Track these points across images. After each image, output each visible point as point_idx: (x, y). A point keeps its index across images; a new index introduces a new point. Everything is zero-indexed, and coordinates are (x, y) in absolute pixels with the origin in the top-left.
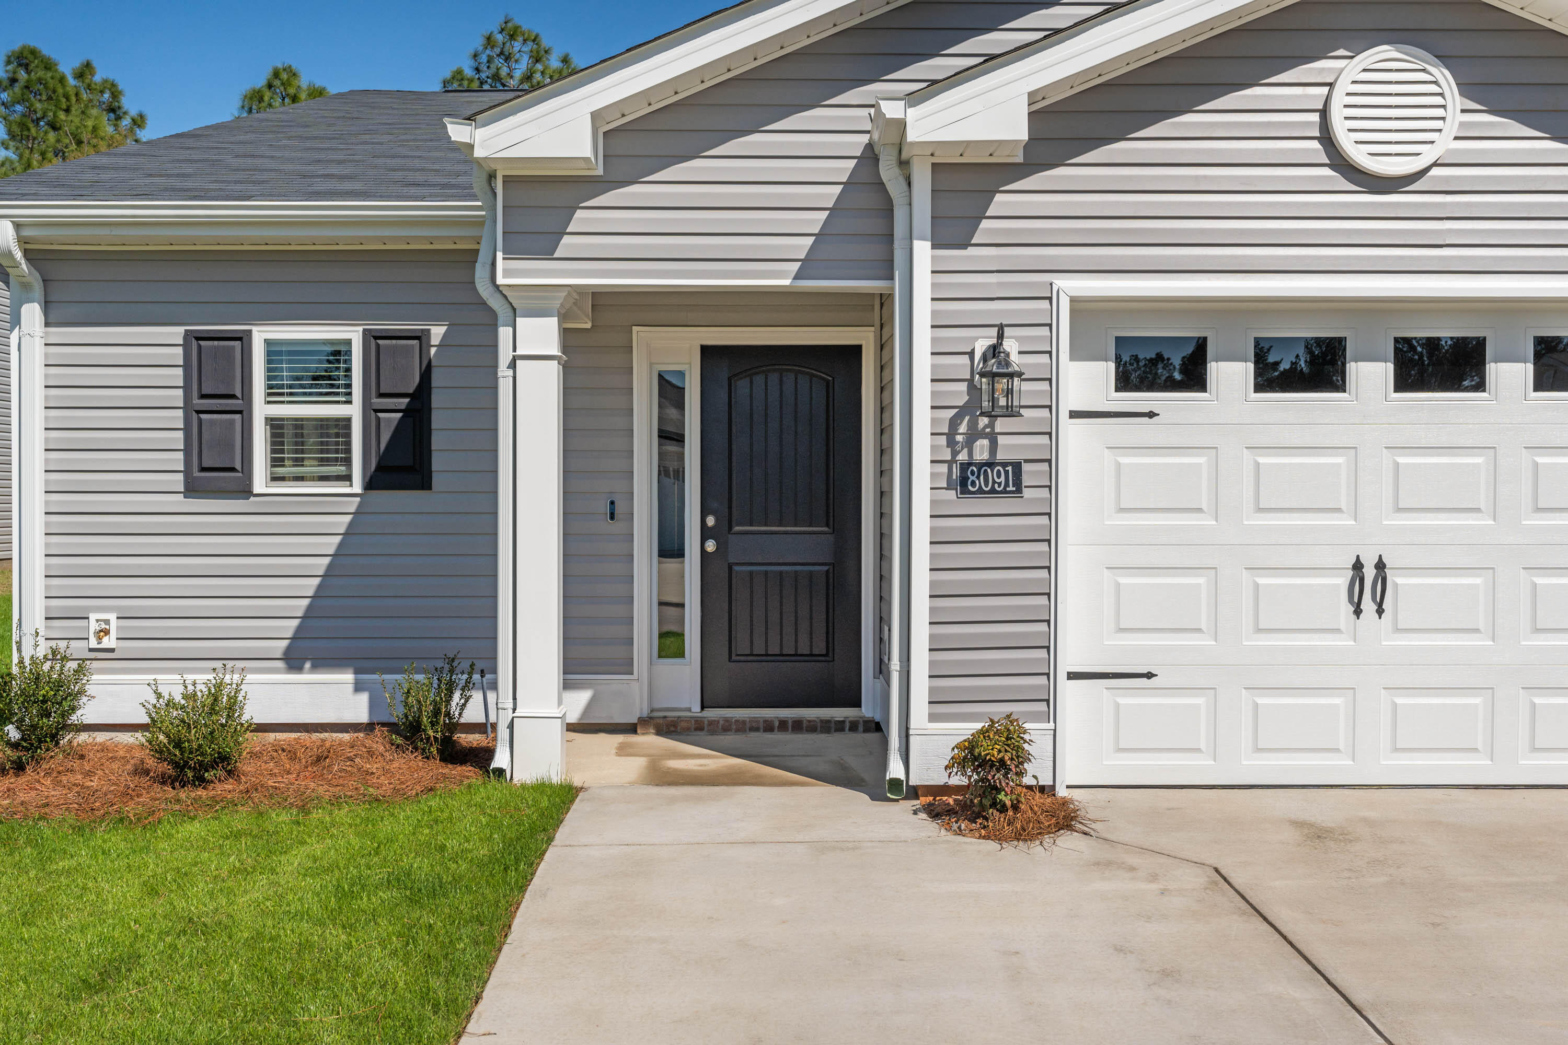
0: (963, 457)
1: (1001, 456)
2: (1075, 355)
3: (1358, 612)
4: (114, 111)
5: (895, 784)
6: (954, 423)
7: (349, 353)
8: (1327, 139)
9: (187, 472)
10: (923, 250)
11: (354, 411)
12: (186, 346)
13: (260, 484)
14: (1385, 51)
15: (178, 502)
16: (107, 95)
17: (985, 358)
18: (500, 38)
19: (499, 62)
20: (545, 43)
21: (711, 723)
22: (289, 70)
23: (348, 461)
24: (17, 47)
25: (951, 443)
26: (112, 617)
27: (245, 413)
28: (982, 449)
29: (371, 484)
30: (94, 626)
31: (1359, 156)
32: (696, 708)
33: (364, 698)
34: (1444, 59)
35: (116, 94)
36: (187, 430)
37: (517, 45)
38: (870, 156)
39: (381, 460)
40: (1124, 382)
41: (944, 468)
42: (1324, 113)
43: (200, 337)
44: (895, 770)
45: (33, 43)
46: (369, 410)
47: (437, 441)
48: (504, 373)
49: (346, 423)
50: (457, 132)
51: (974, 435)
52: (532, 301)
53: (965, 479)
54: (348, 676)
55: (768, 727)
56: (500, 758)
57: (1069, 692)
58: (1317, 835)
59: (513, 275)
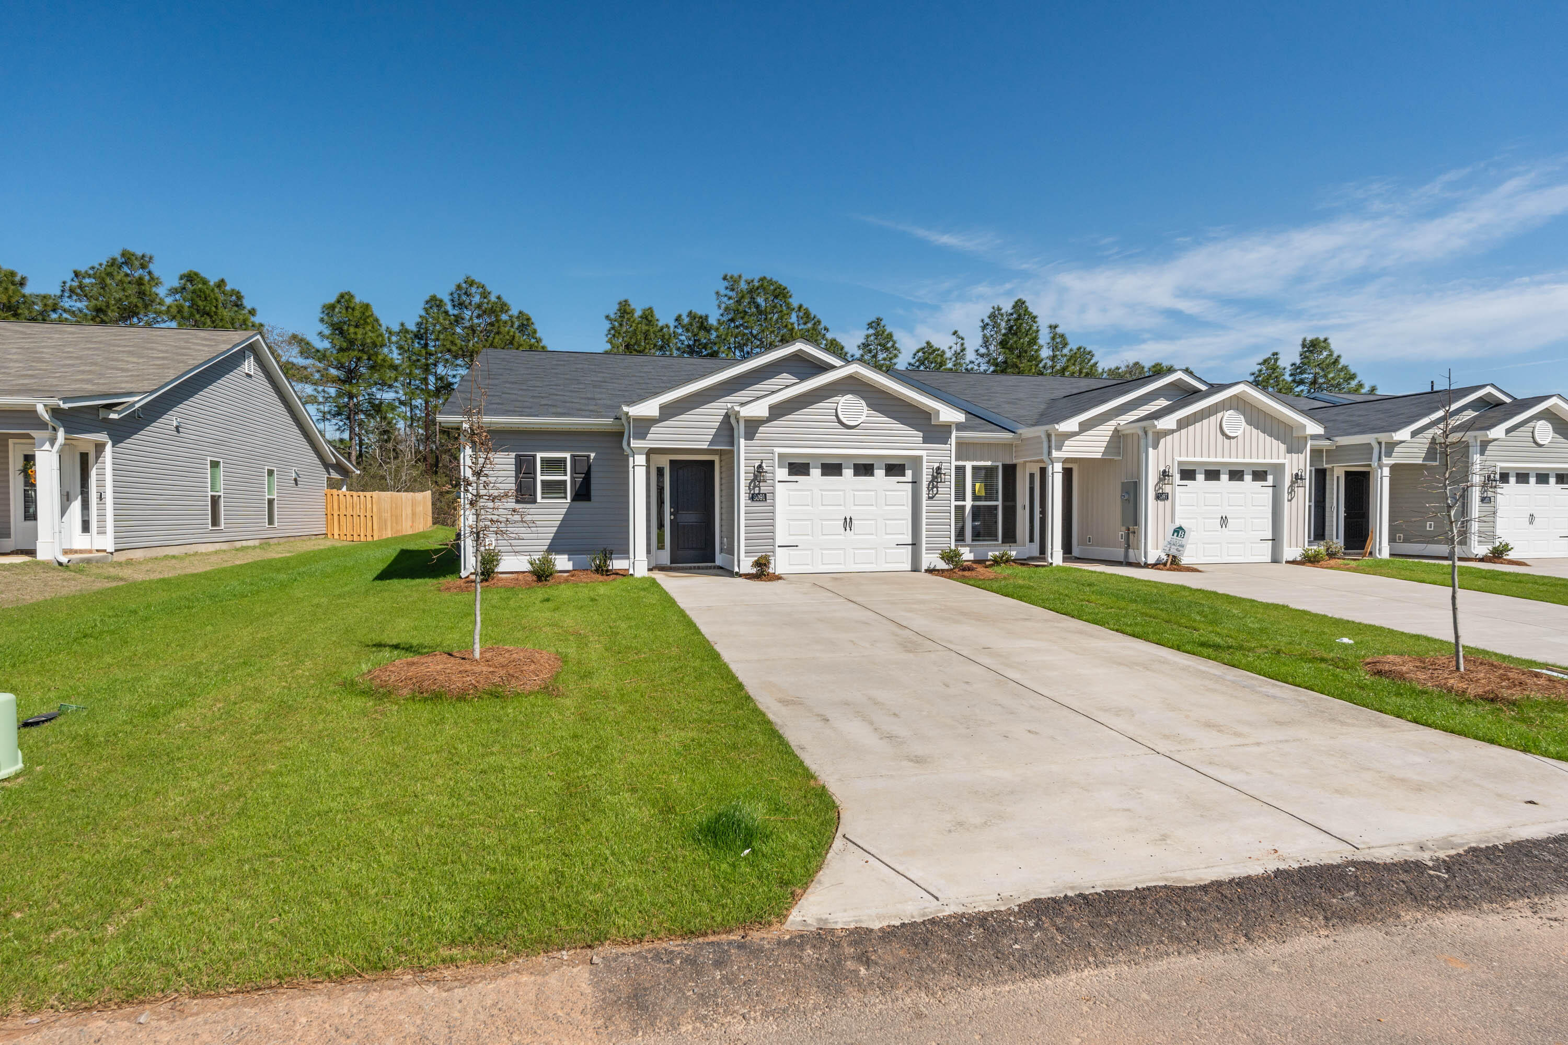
0: (752, 492)
1: (761, 492)
2: (779, 467)
3: (846, 530)
4: (238, 305)
5: (737, 573)
6: (750, 484)
8: (837, 416)
9: (517, 496)
10: (742, 441)
11: (568, 478)
12: (516, 458)
13: (539, 499)
14: (849, 396)
15: (514, 505)
16: (234, 298)
17: (757, 467)
18: (464, 285)
19: (464, 298)
20: (489, 289)
21: (674, 567)
22: (348, 293)
23: (565, 493)
24: (185, 271)
25: (749, 489)
26: (493, 540)
27: (535, 479)
28: (757, 491)
29: (573, 500)
30: (487, 543)
31: (844, 420)
32: (669, 563)
33: (571, 563)
34: (863, 398)
35: (239, 297)
36: (516, 483)
37: (473, 290)
38: (727, 416)
39: (576, 492)
40: (791, 474)
41: (748, 495)
42: (836, 410)
43: (520, 456)
44: (736, 569)
45: (196, 270)
46: (572, 478)
47: (593, 487)
48: (631, 469)
49: (566, 481)
50: (625, 409)
51: (755, 486)
52: (639, 451)
53: (753, 497)
54: (566, 556)
55: (690, 568)
56: (631, 572)
57: (778, 550)
58: (836, 579)
59: (634, 443)
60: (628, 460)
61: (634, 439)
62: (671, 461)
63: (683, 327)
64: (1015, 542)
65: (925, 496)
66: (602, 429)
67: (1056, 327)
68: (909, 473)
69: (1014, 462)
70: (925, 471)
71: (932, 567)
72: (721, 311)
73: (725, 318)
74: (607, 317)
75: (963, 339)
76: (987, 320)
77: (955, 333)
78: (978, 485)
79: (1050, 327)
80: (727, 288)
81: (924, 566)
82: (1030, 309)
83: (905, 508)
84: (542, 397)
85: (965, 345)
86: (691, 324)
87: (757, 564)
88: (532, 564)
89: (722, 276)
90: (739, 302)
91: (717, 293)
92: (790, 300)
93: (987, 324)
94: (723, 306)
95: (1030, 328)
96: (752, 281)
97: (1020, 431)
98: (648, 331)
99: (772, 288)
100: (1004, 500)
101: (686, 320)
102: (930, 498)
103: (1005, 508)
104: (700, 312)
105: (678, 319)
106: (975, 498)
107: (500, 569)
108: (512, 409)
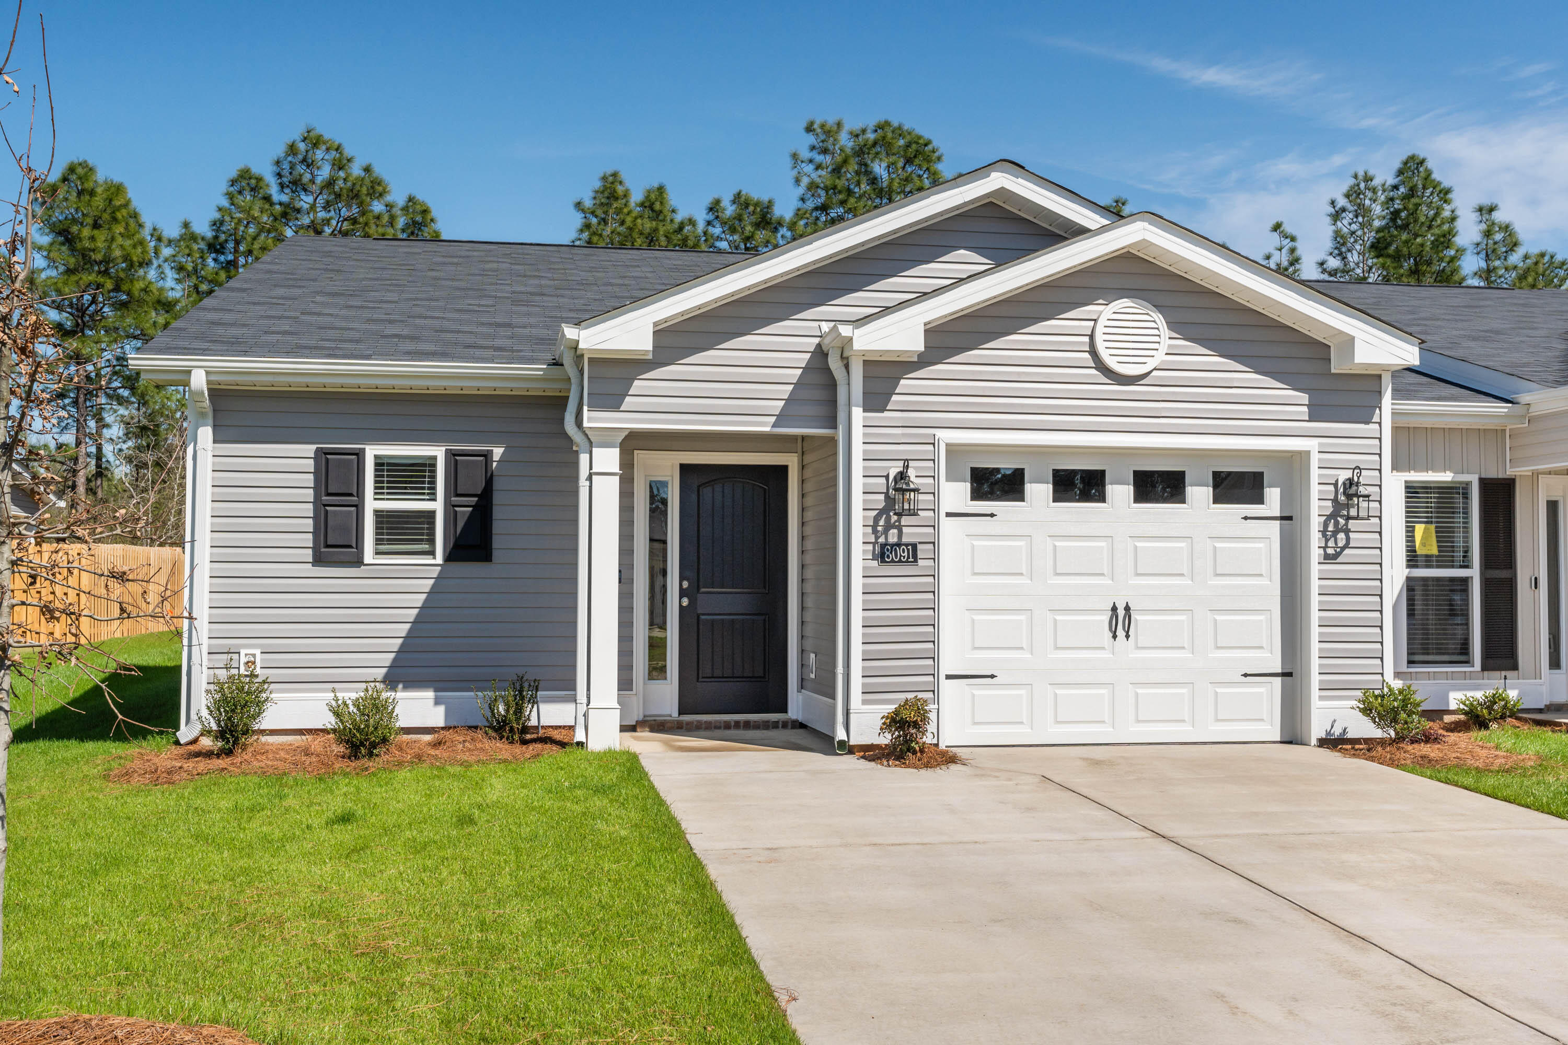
0: (882, 540)
1: (905, 540)
2: (948, 480)
3: (1115, 637)
5: (842, 744)
6: (876, 519)
7: (434, 465)
8: (1093, 352)
9: (315, 549)
10: (858, 414)
11: (438, 506)
12: (316, 458)
13: (369, 556)
14: (1125, 302)
15: (309, 569)
17: (895, 479)
18: (302, 146)
19: (300, 169)
20: (348, 152)
21: (688, 723)
22: (83, 165)
23: (432, 541)
25: (875, 531)
26: (257, 652)
27: (359, 507)
28: (893, 537)
29: (450, 557)
30: (243, 660)
31: (1112, 363)
32: (675, 714)
33: (441, 709)
34: (1158, 307)
36: (316, 518)
37: (319, 154)
38: (820, 354)
39: (457, 540)
40: (977, 495)
41: (870, 547)
42: (1092, 337)
43: (327, 453)
44: (841, 735)
46: (450, 507)
47: (497, 527)
48: (583, 483)
49: (431, 515)
50: (570, 332)
51: (888, 527)
52: (605, 438)
53: (883, 554)
54: (430, 694)
55: (727, 726)
56: (580, 736)
57: (946, 687)
58: (1096, 763)
59: (593, 419)
60: (576, 464)
61: (593, 407)
62: (685, 469)
63: (723, 223)
64: (1515, 667)
65: (1316, 553)
66: (520, 389)
67: (1491, 209)
68: (1273, 495)
69: (1510, 472)
70: (1315, 490)
71: (1337, 731)
72: (801, 190)
73: (810, 204)
74: (578, 205)
75: (1293, 239)
76: (1342, 202)
77: (1277, 227)
78: (1419, 529)
79: (1480, 210)
80: (813, 148)
81: (1317, 731)
82: (1436, 176)
83: (1264, 582)
84: (391, 322)
85: (1299, 252)
86: (739, 218)
87: (896, 722)
88: (337, 714)
89: (804, 125)
90: (837, 171)
91: (795, 156)
92: (940, 167)
93: (1343, 210)
94: (805, 181)
95: (1437, 214)
96: (864, 131)
97: (1525, 398)
98: (656, 230)
99: (901, 142)
100: (1487, 563)
101: (729, 210)
102: (1328, 558)
103: (1487, 584)
104: (758, 194)
105: (714, 207)
106: (1413, 559)
107: (268, 720)
108: (313, 343)
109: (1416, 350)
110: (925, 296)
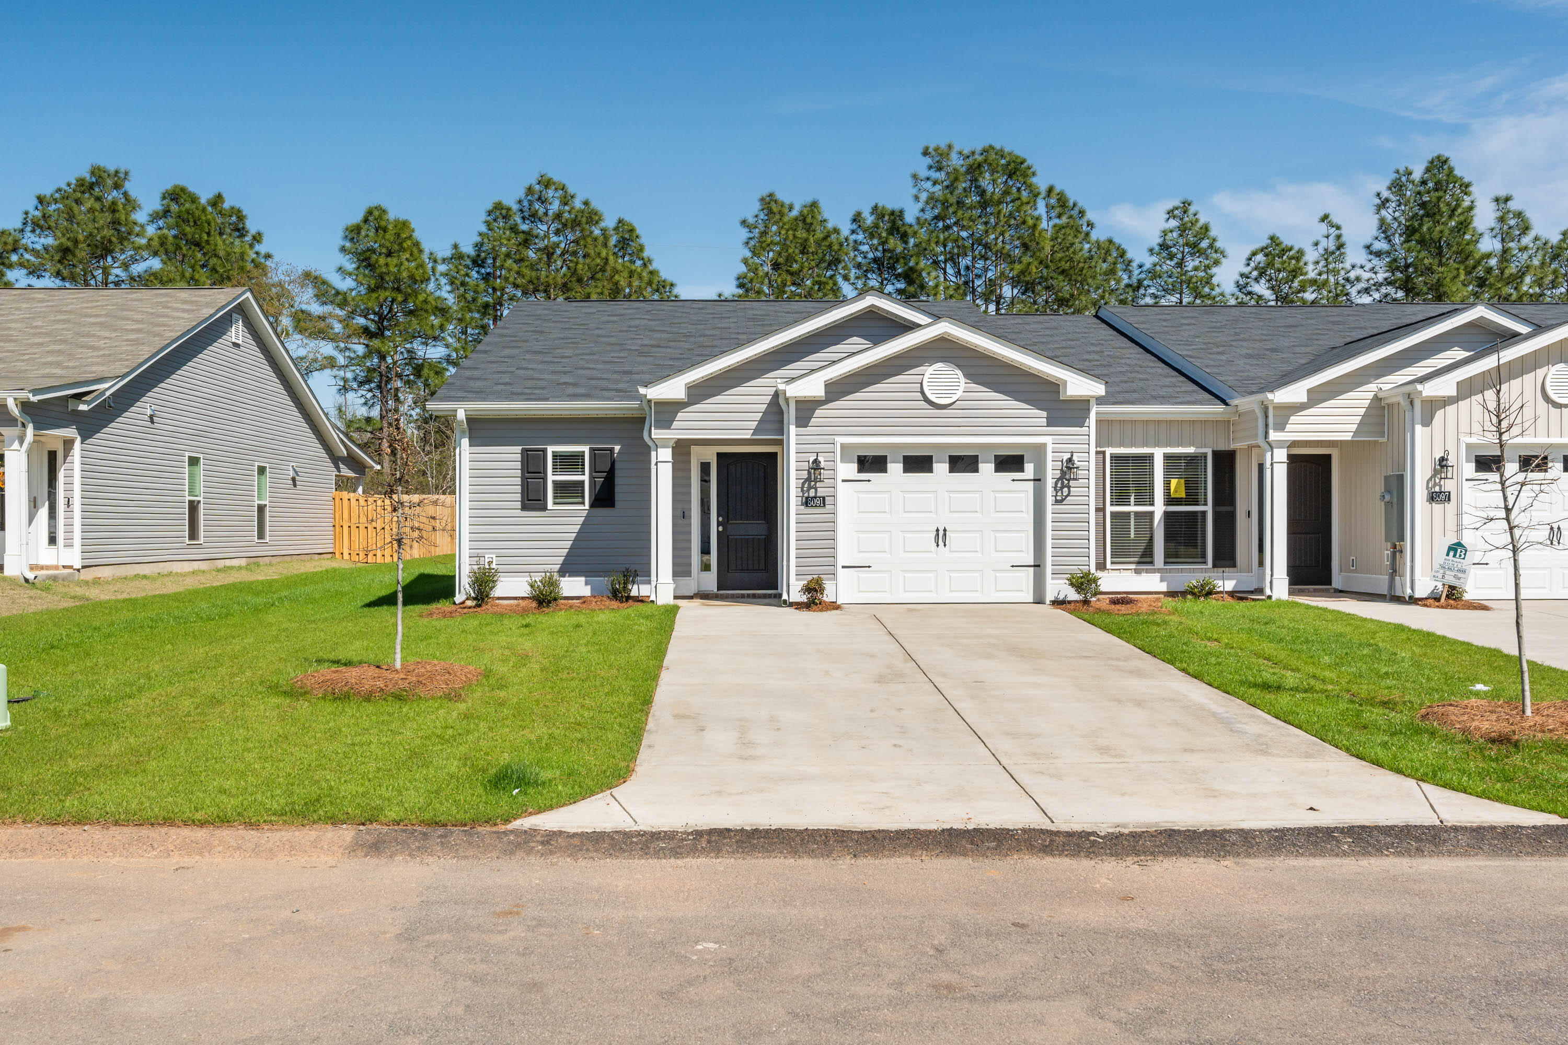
0: (806, 495)
1: (818, 495)
2: (843, 460)
3: (938, 546)
4: (240, 231)
5: (785, 601)
6: (803, 484)
7: (583, 456)
8: (922, 392)
9: (522, 502)
10: (793, 428)
11: (586, 478)
12: (522, 454)
13: (550, 505)
14: (939, 365)
15: (519, 512)
16: (234, 218)
17: (813, 463)
18: (537, 187)
20: (571, 190)
21: (722, 595)
23: (583, 497)
24: (169, 186)
25: (802, 490)
26: (494, 556)
27: (545, 479)
28: (812, 493)
29: (592, 505)
30: (487, 560)
31: (932, 398)
32: (716, 590)
33: (589, 587)
34: (959, 367)
35: (241, 218)
36: (522, 485)
37: (551, 193)
38: (776, 395)
39: (596, 496)
40: (860, 470)
41: (800, 499)
42: (921, 384)
43: (527, 450)
44: (785, 597)
45: (182, 182)
46: (592, 478)
47: (617, 489)
48: (653, 467)
49: (583, 482)
50: (642, 391)
51: (810, 488)
52: (664, 443)
53: (807, 502)
54: (583, 579)
55: (743, 596)
56: (653, 598)
57: (841, 572)
58: (912, 610)
59: (657, 434)
60: (650, 456)
61: (657, 427)
62: (720, 455)
63: (864, 231)
64: (1234, 566)
65: (1050, 499)
66: (628, 414)
67: (1507, 199)
68: (1029, 468)
69: (1232, 446)
70: (1050, 464)
71: (1061, 597)
72: (920, 205)
73: (928, 215)
74: (744, 223)
75: (1338, 228)
76: (1386, 194)
77: (1325, 218)
78: (1174, 482)
79: (1497, 200)
80: (930, 167)
81: (1050, 596)
82: (1458, 172)
83: (1024, 515)
84: (565, 373)
85: (1344, 239)
86: (876, 226)
87: (808, 589)
88: (532, 586)
89: (921, 150)
90: (951, 188)
91: (915, 177)
92: (1034, 180)
93: (1387, 200)
94: (924, 196)
95: (1458, 206)
96: (973, 153)
97: (1235, 402)
98: (806, 240)
99: (1003, 162)
100: (1216, 502)
101: (869, 220)
102: (1057, 502)
103: (1216, 515)
104: (891, 204)
105: (857, 219)
106: (1170, 500)
107: (497, 593)
108: (520, 390)
109: (1103, 387)
110: (834, 362)
